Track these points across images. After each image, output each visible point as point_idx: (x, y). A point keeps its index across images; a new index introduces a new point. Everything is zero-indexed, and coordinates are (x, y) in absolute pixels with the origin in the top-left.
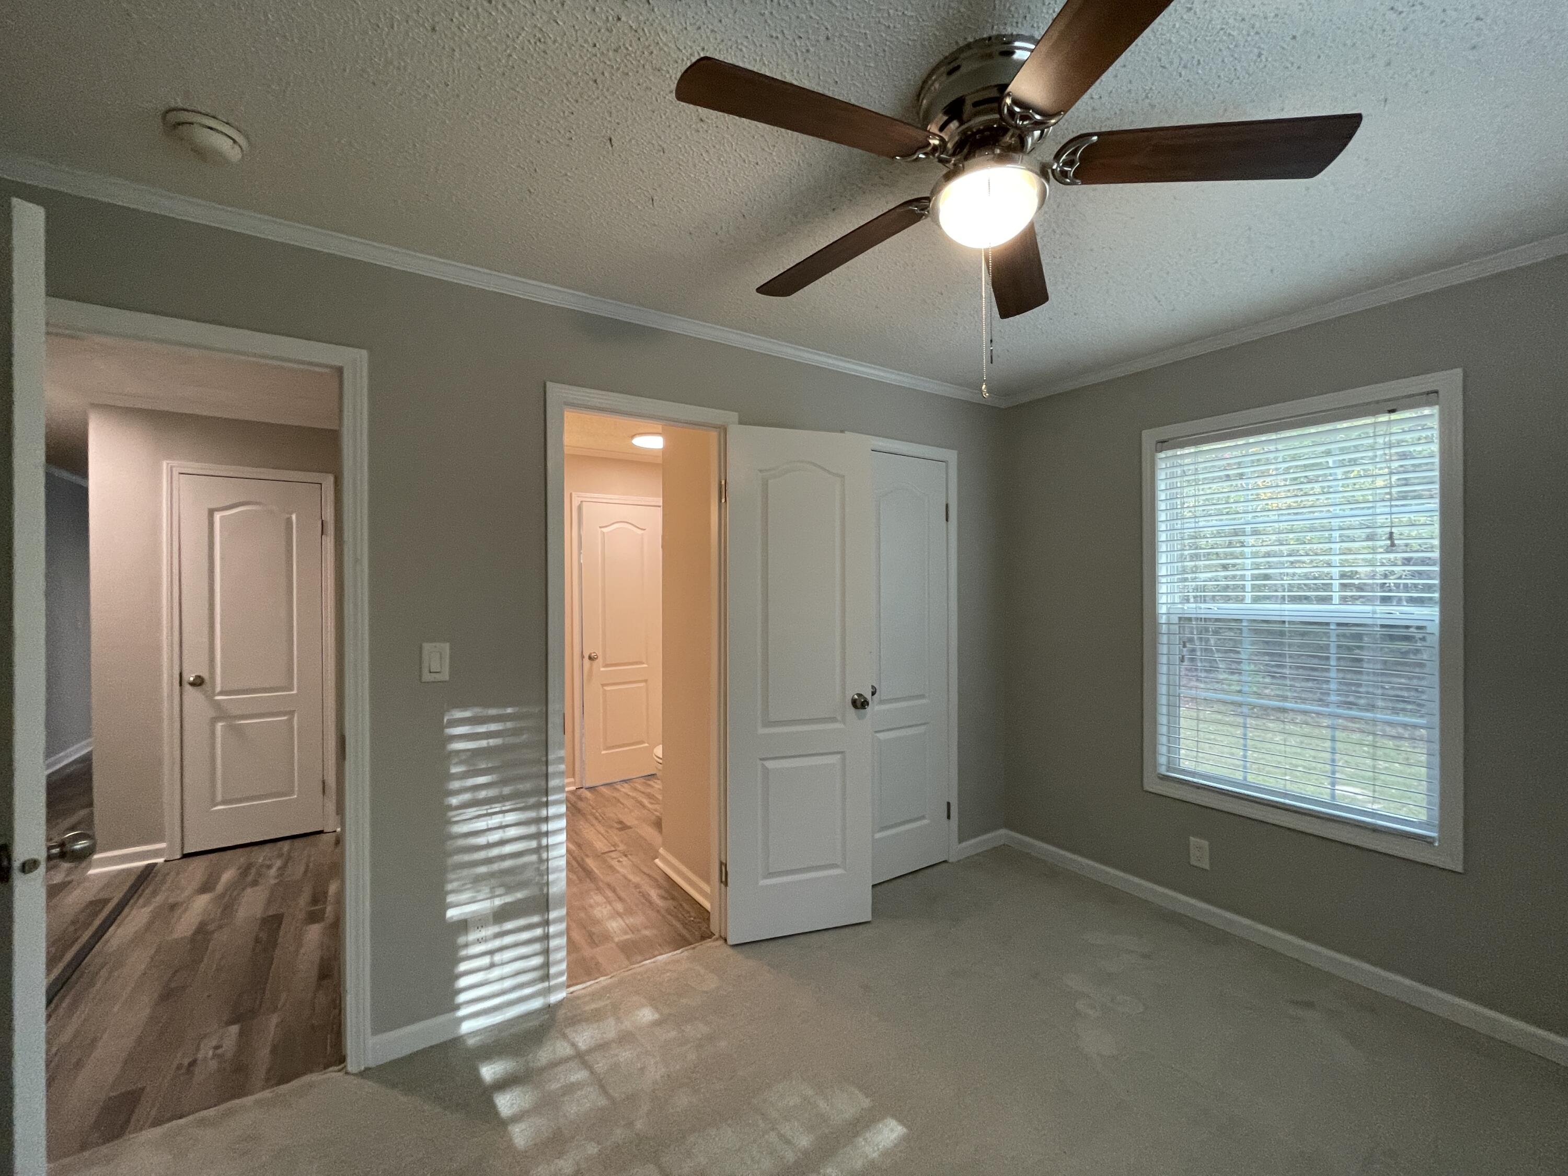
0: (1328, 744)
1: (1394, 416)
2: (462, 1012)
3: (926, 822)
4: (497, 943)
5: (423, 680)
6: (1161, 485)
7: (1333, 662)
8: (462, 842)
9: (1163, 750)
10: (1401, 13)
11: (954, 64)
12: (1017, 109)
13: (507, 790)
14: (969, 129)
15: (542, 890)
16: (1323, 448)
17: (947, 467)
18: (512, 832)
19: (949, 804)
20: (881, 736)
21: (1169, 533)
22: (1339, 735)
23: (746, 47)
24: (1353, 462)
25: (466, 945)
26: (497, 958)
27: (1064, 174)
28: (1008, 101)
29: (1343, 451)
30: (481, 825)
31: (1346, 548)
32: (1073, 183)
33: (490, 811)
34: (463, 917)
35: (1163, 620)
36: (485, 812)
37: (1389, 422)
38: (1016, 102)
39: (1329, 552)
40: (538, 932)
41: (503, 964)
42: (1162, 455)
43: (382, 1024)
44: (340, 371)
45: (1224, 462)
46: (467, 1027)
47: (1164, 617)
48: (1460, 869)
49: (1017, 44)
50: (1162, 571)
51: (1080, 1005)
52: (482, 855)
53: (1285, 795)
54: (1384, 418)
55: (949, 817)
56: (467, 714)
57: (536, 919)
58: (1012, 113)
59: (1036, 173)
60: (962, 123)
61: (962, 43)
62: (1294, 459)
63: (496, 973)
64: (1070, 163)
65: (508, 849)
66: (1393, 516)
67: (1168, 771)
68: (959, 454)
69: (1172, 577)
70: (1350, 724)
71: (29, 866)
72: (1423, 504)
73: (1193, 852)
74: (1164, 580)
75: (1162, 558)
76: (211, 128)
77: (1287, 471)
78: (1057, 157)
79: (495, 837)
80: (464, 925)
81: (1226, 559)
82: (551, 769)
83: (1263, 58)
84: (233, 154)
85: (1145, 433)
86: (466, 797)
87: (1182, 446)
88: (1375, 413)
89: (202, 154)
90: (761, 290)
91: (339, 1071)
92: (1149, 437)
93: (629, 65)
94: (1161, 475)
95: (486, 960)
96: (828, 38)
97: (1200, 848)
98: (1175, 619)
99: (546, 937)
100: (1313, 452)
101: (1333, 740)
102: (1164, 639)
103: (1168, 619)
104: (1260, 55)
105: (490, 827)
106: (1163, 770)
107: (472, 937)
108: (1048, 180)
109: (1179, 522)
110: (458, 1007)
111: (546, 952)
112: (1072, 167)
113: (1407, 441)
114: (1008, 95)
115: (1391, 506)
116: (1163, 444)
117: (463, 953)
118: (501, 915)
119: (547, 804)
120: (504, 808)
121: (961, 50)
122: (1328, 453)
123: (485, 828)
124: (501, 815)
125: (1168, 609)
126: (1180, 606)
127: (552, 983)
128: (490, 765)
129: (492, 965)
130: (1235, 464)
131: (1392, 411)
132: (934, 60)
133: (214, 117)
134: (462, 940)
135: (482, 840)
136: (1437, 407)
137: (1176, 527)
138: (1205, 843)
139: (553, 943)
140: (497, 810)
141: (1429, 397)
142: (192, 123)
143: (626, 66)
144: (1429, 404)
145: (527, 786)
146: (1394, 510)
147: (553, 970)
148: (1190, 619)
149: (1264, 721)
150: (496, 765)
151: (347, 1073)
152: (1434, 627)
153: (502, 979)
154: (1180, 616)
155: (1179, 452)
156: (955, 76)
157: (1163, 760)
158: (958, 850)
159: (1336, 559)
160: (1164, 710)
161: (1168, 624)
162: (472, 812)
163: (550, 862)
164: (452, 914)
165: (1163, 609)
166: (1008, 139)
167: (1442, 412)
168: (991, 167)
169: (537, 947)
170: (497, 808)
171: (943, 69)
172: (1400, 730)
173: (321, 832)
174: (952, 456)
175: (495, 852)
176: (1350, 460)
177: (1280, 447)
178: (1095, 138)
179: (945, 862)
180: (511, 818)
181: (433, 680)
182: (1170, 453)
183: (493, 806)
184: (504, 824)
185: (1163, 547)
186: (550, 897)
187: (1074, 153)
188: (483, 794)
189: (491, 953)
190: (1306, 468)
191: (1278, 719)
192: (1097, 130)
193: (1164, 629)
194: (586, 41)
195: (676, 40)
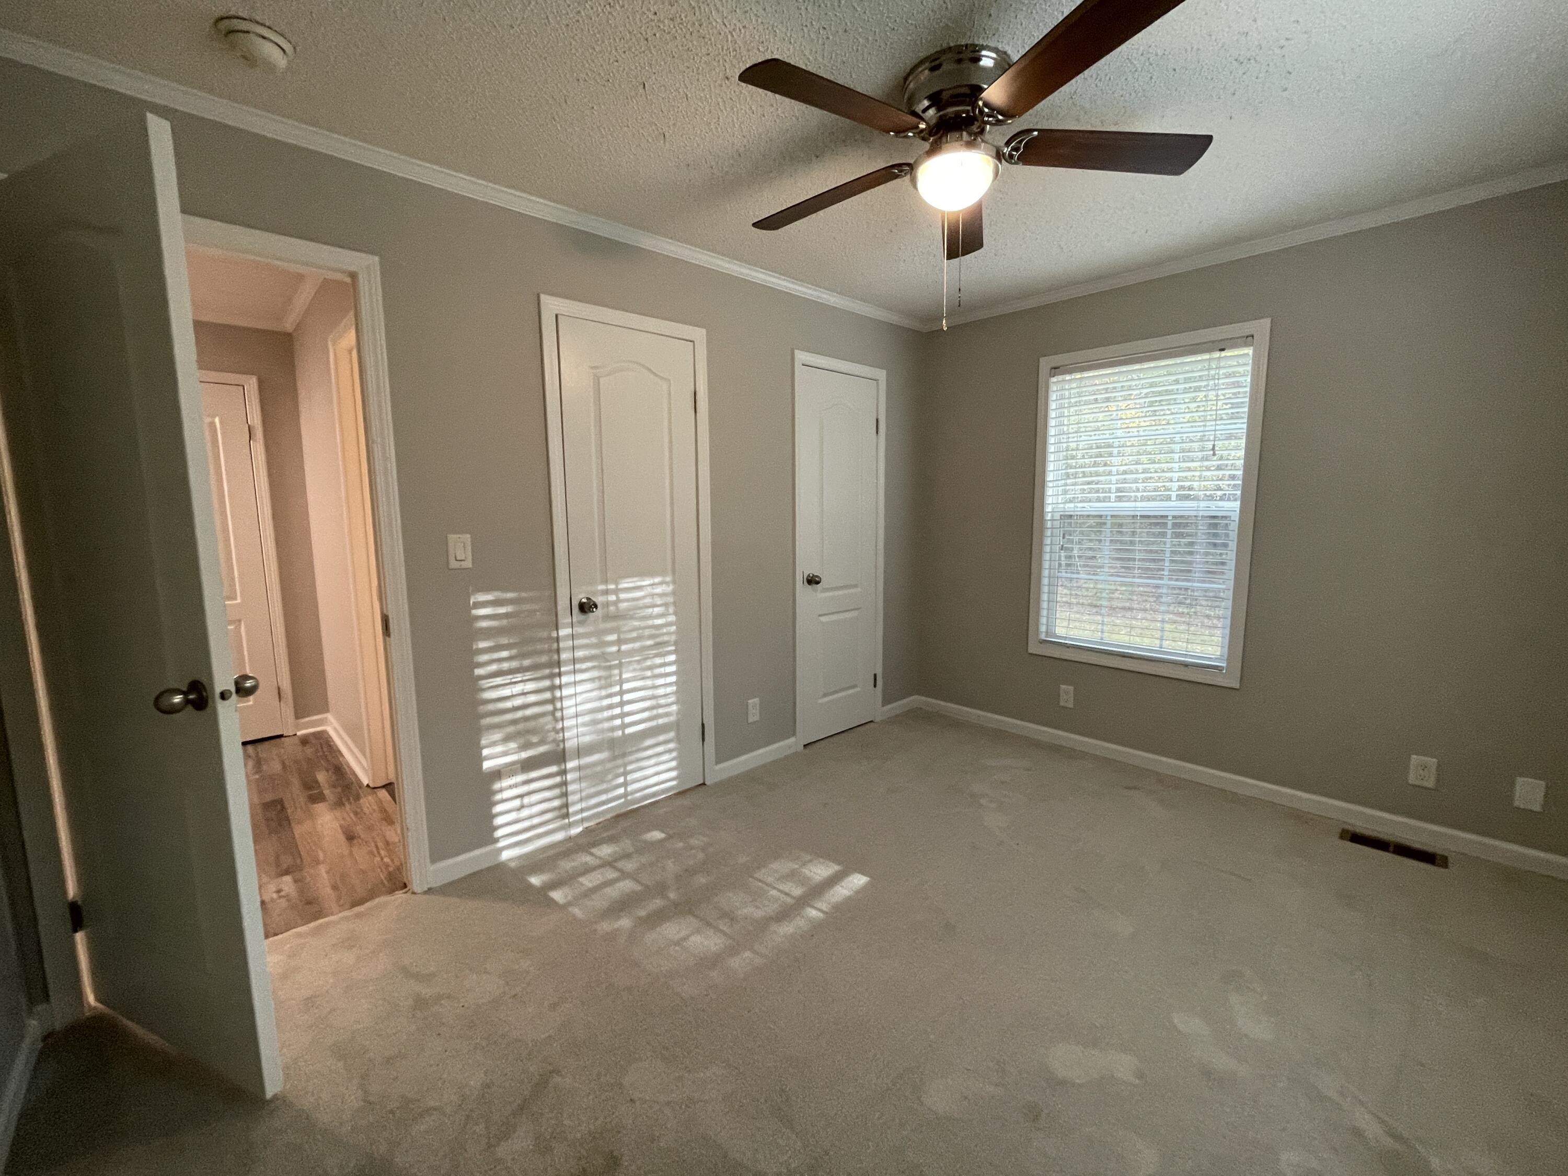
0: (1159, 634)
1: (1223, 354)
2: (501, 844)
3: (858, 689)
4: (525, 789)
5: (450, 567)
6: (1053, 405)
7: (1167, 564)
8: (491, 707)
9: (1043, 620)
10: (1242, 63)
11: (937, 62)
12: (986, 110)
13: (527, 663)
14: (945, 115)
15: (558, 745)
16: (1174, 378)
17: (877, 383)
18: (532, 698)
19: (875, 675)
20: (823, 619)
21: (1056, 446)
22: (1167, 626)
23: (780, 30)
24: (1197, 389)
25: (501, 790)
26: (526, 800)
27: (1011, 156)
28: (981, 103)
29: (1187, 380)
30: (506, 692)
31: (1187, 467)
32: (1016, 163)
33: (514, 680)
34: (497, 768)
35: (1049, 517)
36: (509, 681)
37: (1219, 358)
38: (986, 105)
39: (1170, 470)
40: (558, 779)
41: (531, 805)
42: (1054, 379)
43: (436, 856)
44: (353, 276)
45: (1095, 388)
46: (506, 855)
47: (1050, 515)
48: (1237, 686)
49: (984, 53)
50: (1050, 477)
51: (983, 801)
52: (509, 717)
53: (1129, 648)
54: (1217, 354)
55: (875, 686)
56: (489, 597)
57: (554, 769)
58: (981, 112)
59: (992, 157)
60: (939, 110)
61: (945, 46)
62: (1151, 385)
63: (525, 813)
64: (1016, 149)
65: (529, 712)
66: (1217, 432)
67: (1046, 637)
68: (888, 375)
69: (1057, 482)
70: (1179, 619)
71: (224, 696)
72: (1236, 423)
73: (1063, 696)
74: (1050, 484)
75: (1050, 467)
76: (264, 38)
77: (1146, 396)
78: (1008, 144)
79: (518, 702)
80: (497, 774)
81: (1091, 476)
82: (562, 645)
83: (1153, 81)
84: (280, 61)
85: (1043, 360)
86: (494, 667)
87: (1070, 372)
88: (1209, 351)
89: (250, 60)
90: (755, 225)
91: (406, 893)
92: (1045, 363)
93: (679, 31)
94: (1053, 396)
95: (517, 803)
96: (845, 31)
97: (1066, 693)
98: (1057, 516)
99: (565, 783)
100: (1166, 381)
101: (1162, 630)
102: (1048, 533)
103: (1053, 516)
104: (1151, 78)
105: (514, 693)
106: (1043, 637)
107: (505, 783)
108: (1001, 162)
109: (1065, 436)
110: (497, 840)
111: (565, 795)
112: (1017, 152)
113: (1239, 373)
114: (981, 99)
115: (1216, 425)
116: (1056, 370)
117: (498, 797)
118: (527, 765)
119: (560, 675)
120: (525, 678)
121: (943, 52)
122: (1177, 382)
123: (510, 694)
124: (522, 684)
125: (1053, 509)
126: (1062, 506)
127: (571, 820)
128: (511, 641)
129: (522, 807)
130: (1104, 389)
131: (1223, 350)
132: (923, 55)
133: (269, 28)
134: (497, 786)
135: (508, 704)
136: (1252, 348)
137: (1062, 441)
138: (1071, 688)
139: (571, 788)
140: (520, 679)
141: (1248, 340)
142: (248, 32)
143: (677, 31)
144: (1246, 345)
145: (544, 659)
146: (1218, 428)
147: (571, 810)
148: (1071, 516)
149: (1113, 618)
150: (515, 641)
151: (414, 893)
152: (1236, 516)
153: (531, 817)
154: (1062, 513)
155: (1068, 377)
156: (937, 73)
157: (1043, 628)
158: (881, 712)
159: (1175, 476)
160: (1045, 589)
161: (1052, 520)
162: (499, 680)
163: (565, 722)
164: (487, 765)
165: (1048, 509)
166: (975, 128)
167: (1255, 351)
168: (964, 151)
169: (557, 792)
170: (519, 677)
171: (927, 65)
172: (1215, 621)
173: (281, 736)
174: (881, 375)
175: (519, 714)
176: (1196, 387)
177: (1142, 375)
178: (1036, 133)
179: (871, 721)
180: (530, 686)
181: (458, 567)
182: (1060, 378)
183: (515, 676)
184: (525, 691)
185: (1051, 457)
186: (566, 750)
187: (1021, 142)
188: (505, 666)
189: (521, 796)
190: (1160, 393)
191: (1124, 616)
192: (1039, 127)
193: (1049, 524)
194: (649, 10)
195: (724, 17)
